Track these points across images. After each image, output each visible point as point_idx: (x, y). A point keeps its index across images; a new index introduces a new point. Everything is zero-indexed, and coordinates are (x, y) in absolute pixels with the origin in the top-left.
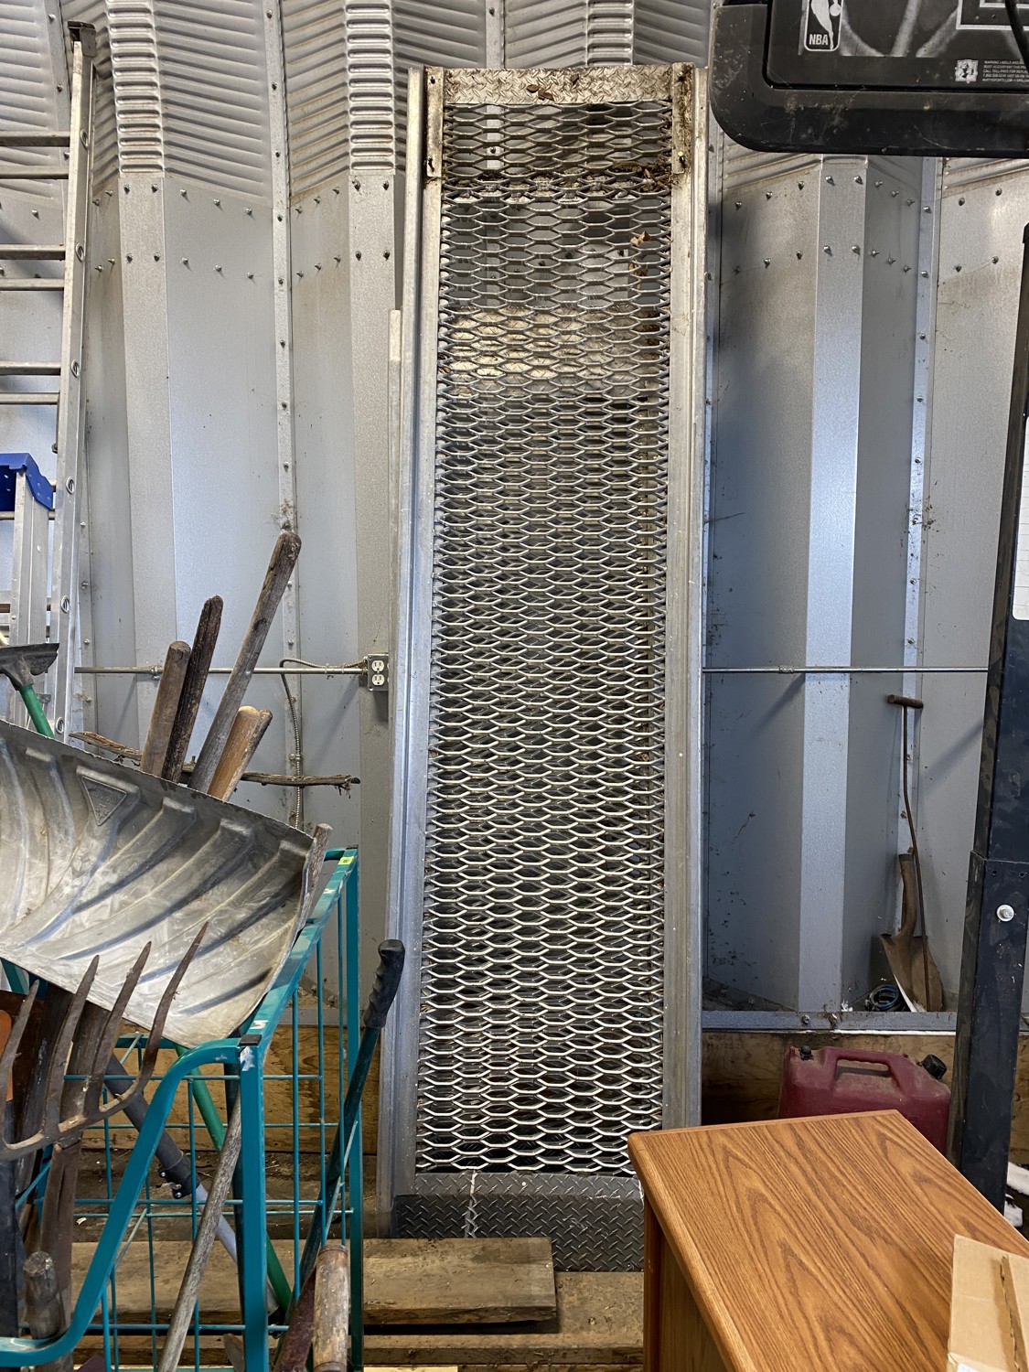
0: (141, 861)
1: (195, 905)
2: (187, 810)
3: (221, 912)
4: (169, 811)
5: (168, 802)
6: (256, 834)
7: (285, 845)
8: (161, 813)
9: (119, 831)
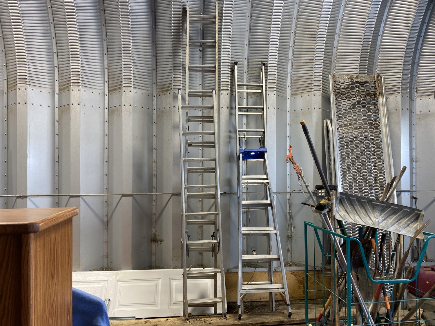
0: (387, 216)
1: (399, 222)
2: (397, 208)
3: (405, 222)
4: (392, 207)
5: (392, 206)
6: (410, 211)
7: (416, 212)
8: (391, 208)
9: (381, 212)
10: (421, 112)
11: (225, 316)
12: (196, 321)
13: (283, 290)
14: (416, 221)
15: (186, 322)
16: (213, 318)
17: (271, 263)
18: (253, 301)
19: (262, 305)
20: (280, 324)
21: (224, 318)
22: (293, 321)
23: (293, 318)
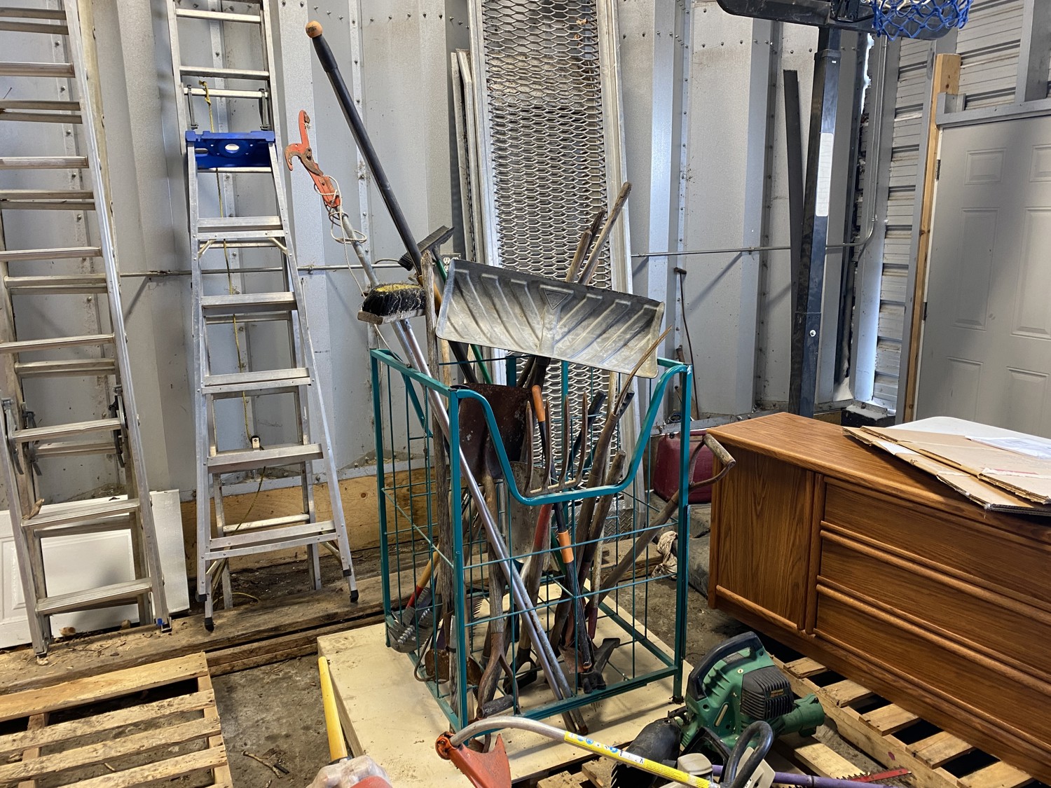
0: (576, 321)
1: (604, 336)
2: (600, 297)
3: (619, 336)
4: (589, 298)
5: (589, 295)
6: (632, 304)
7: (646, 306)
8: (585, 300)
9: (561, 311)
10: (704, 46)
11: (168, 625)
12: (72, 655)
13: (333, 537)
14: (646, 330)
15: (36, 663)
16: (131, 637)
17: (307, 465)
18: (275, 563)
19: (299, 571)
20: (326, 622)
21: (164, 632)
22: (363, 609)
23: (364, 602)
